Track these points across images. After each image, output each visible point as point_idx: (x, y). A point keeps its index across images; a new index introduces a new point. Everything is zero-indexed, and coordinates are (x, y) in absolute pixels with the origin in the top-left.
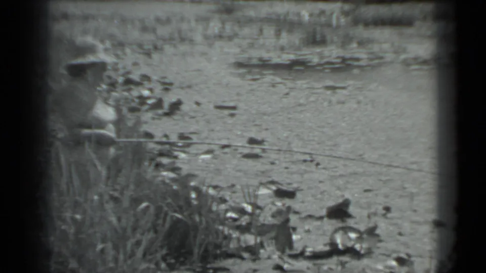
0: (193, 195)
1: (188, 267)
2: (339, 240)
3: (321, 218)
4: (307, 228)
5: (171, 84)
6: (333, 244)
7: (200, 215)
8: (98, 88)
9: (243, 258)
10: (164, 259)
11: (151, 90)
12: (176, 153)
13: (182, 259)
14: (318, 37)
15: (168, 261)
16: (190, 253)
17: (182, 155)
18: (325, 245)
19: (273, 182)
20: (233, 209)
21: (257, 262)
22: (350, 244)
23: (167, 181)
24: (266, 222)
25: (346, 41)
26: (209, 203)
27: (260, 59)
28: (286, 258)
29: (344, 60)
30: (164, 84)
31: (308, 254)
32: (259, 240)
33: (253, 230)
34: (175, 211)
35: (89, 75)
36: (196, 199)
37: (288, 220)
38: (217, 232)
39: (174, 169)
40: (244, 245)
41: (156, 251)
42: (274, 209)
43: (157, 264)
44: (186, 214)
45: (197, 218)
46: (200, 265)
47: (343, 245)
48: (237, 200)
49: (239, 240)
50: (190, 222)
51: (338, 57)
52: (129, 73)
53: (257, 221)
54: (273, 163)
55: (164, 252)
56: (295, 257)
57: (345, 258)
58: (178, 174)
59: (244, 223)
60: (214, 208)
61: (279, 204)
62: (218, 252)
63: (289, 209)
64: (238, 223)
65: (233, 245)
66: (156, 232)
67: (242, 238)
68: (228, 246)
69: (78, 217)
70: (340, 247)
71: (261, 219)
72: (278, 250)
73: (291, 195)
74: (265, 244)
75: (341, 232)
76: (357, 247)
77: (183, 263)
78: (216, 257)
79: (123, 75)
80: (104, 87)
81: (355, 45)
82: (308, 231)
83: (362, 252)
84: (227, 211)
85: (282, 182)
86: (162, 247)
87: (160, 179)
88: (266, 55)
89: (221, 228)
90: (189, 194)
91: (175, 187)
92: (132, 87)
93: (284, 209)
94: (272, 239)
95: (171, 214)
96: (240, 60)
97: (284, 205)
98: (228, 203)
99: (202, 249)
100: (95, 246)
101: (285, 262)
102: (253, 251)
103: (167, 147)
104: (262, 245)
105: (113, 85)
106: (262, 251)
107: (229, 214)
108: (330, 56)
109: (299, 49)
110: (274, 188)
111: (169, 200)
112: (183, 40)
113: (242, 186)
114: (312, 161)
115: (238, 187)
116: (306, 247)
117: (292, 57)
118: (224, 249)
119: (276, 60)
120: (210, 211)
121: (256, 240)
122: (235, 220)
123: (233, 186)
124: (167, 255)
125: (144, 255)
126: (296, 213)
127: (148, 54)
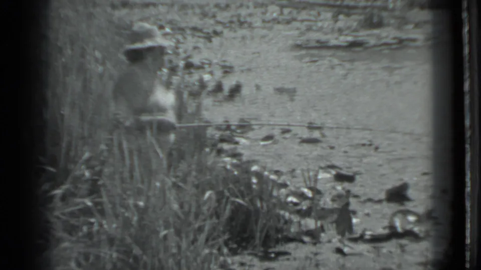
0: (254, 180)
1: (249, 251)
2: (398, 223)
3: (380, 201)
4: (367, 211)
5: (231, 67)
6: (392, 227)
7: (261, 199)
8: (159, 73)
9: (303, 242)
10: (226, 243)
11: (211, 73)
12: (237, 139)
13: (244, 244)
14: (375, 20)
15: (230, 246)
16: (253, 237)
17: (243, 141)
18: (384, 228)
19: (333, 167)
20: (294, 194)
21: (318, 245)
22: (409, 227)
23: (229, 167)
24: (326, 207)
25: (403, 22)
26: (270, 188)
27: (318, 41)
28: (346, 242)
29: (401, 41)
30: (224, 67)
31: (367, 237)
32: (319, 223)
33: (313, 214)
34: (237, 197)
35: (149, 60)
36: (257, 184)
37: (348, 204)
38: (279, 217)
39: (235, 155)
40: (304, 229)
41: (219, 236)
42: (334, 193)
43: (219, 249)
44: (247, 199)
45: (259, 204)
46: (262, 249)
47: (402, 228)
48: (298, 185)
49: (299, 223)
50: (251, 208)
51: (395, 38)
52: (189, 57)
53: (317, 205)
54: (332, 148)
55: (226, 237)
56: (355, 240)
57: (404, 241)
58: (240, 160)
59: (304, 208)
60: (275, 193)
61: (339, 188)
62: (280, 236)
63: (348, 192)
64: (299, 208)
65: (293, 229)
66: (218, 217)
67: (303, 222)
68: (289, 230)
69: (141, 204)
70: (400, 230)
71: (321, 203)
72: (339, 233)
73: (350, 179)
74: (326, 227)
75: (400, 215)
76: (416, 229)
77: (245, 248)
78: (277, 241)
79: (184, 59)
80: (165, 70)
81: (410, 26)
82: (368, 215)
83: (422, 235)
84: (288, 196)
85: (342, 166)
86: (224, 233)
87: (222, 165)
88: (323, 38)
89: (282, 212)
90: (250, 179)
91: (236, 173)
92: (192, 71)
93: (344, 193)
94: (332, 223)
95: (232, 199)
96: (299, 42)
97: (343, 189)
98: (288, 188)
99: (264, 234)
100: (158, 233)
101: (345, 246)
102: (314, 235)
103: (228, 132)
104: (322, 229)
105: (173, 70)
106: (323, 235)
107: (290, 199)
108: (387, 37)
109: (356, 30)
110: (334, 172)
111: (231, 186)
112: (241, 24)
113: (303, 170)
114: (370, 145)
115: (298, 172)
116: (365, 230)
117: (350, 39)
118: (285, 234)
119: (333, 42)
120: (271, 195)
121: (316, 224)
122: (296, 204)
123: (293, 170)
124: (229, 239)
125: (207, 240)
126: (356, 196)
127: (209, 38)
